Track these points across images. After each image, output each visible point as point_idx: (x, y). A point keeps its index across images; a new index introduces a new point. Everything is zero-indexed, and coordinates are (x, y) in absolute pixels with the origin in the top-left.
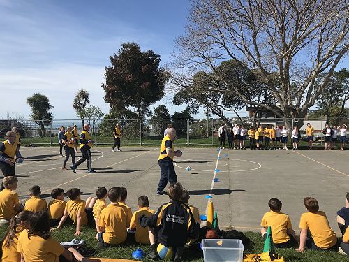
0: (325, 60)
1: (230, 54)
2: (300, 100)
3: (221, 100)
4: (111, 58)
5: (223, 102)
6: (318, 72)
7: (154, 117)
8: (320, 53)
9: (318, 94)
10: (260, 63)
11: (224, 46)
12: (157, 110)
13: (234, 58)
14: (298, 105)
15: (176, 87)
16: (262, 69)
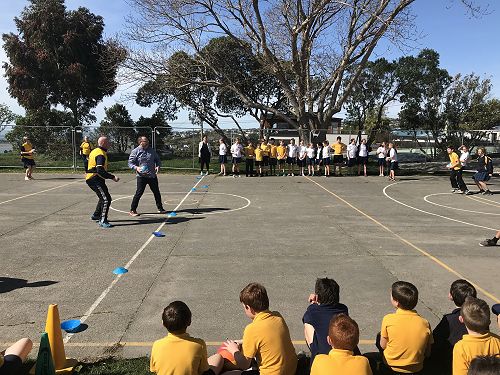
0: (357, 42)
1: (220, 25)
2: (323, 102)
3: (214, 101)
4: (16, 20)
5: (218, 104)
6: (348, 62)
7: (105, 124)
8: (351, 32)
9: (346, 94)
10: (264, 41)
11: (211, 10)
12: (110, 113)
13: (228, 32)
14: (321, 110)
15: (138, 75)
16: (267, 51)
